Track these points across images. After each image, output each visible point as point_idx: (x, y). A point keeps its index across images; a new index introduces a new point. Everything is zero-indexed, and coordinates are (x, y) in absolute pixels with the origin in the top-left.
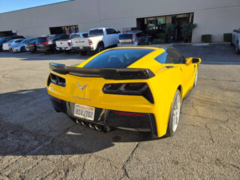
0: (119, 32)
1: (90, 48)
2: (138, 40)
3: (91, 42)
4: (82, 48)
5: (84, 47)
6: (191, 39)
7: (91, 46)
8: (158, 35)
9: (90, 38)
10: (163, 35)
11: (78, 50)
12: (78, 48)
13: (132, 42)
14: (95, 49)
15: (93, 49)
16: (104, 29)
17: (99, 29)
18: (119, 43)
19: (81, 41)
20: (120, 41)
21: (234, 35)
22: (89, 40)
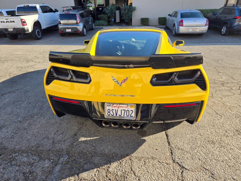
0: (56, 11)
1: (23, 30)
2: (82, 21)
3: (24, 22)
4: (12, 30)
5: (14, 29)
6: (131, 22)
7: (26, 27)
8: (99, 16)
9: (22, 17)
10: (105, 16)
11: (6, 33)
12: (6, 30)
13: (77, 23)
14: (30, 31)
15: (28, 31)
16: (38, 6)
17: (30, 5)
18: (60, 23)
19: (9, 20)
20: (62, 22)
21: (168, 19)
22: (22, 20)
